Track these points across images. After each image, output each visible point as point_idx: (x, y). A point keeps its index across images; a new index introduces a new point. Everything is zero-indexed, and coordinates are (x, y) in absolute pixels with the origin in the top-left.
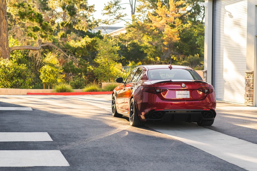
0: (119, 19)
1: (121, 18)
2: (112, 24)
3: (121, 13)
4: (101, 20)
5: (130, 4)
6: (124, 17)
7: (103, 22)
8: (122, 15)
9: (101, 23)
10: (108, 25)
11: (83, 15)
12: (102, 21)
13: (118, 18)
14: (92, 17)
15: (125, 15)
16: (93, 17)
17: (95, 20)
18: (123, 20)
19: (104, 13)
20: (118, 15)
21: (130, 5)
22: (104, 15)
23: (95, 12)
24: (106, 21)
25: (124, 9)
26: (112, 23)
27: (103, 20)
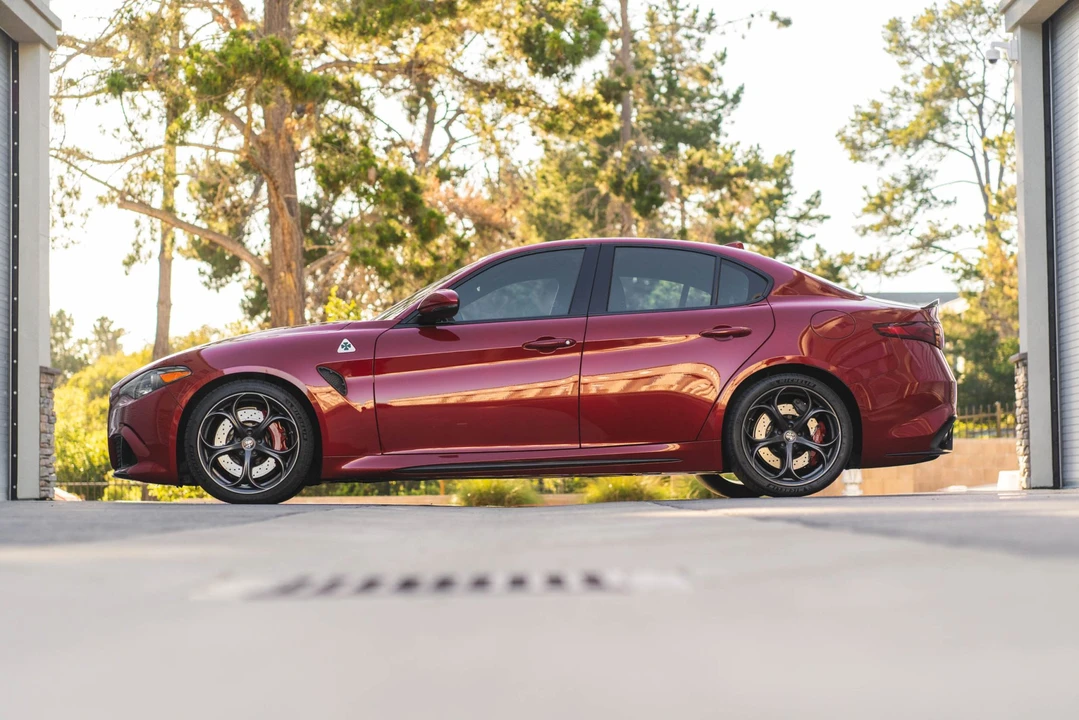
0: (932, 249)
1: (940, 243)
2: (904, 270)
3: (941, 222)
4: (852, 256)
5: (980, 183)
6: (952, 238)
7: (860, 266)
8: (942, 230)
9: (854, 267)
10: (884, 277)
11: (775, 235)
12: (857, 260)
13: (926, 244)
14: (815, 247)
15: (954, 232)
16: (818, 246)
17: (826, 258)
18: (949, 252)
19: (867, 225)
20: (928, 232)
21: (978, 187)
22: (865, 232)
23: (825, 221)
24: (874, 258)
25: (948, 203)
26: (901, 267)
27: (863, 258)
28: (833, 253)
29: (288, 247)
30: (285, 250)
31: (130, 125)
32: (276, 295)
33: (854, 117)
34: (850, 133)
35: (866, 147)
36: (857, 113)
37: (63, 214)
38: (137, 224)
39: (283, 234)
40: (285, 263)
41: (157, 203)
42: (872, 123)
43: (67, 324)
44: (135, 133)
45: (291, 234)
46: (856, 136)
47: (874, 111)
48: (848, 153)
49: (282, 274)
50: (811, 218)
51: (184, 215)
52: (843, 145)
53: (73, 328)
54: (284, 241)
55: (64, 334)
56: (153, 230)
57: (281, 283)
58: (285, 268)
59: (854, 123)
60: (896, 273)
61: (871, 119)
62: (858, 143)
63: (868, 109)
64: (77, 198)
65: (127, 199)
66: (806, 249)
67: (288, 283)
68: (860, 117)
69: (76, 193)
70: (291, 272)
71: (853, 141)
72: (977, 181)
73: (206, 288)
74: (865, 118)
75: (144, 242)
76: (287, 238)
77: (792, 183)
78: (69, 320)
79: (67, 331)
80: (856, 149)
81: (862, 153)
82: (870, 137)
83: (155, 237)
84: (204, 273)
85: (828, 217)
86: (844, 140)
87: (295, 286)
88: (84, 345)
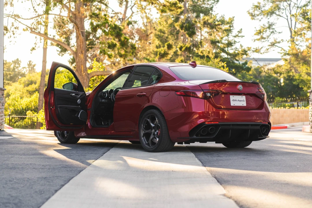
0: (274, 46)
1: (277, 44)
2: (266, 52)
3: (277, 38)
4: (251, 48)
5: (289, 27)
6: (280, 43)
7: (253, 51)
8: (278, 41)
9: (251, 51)
10: (260, 54)
11: (228, 41)
12: (252, 49)
13: (273, 45)
15: (281, 41)
16: (241, 45)
17: (243, 48)
18: (279, 47)
19: (255, 39)
20: (273, 41)
21: (289, 28)
22: (255, 41)
23: (243, 37)
24: (257, 48)
25: (280, 33)
26: (265, 51)
27: (254, 48)
28: (245, 47)
29: (82, 46)
30: (81, 47)
31: (34, 7)
32: (78, 61)
33: (252, 7)
34: (251, 11)
35: (255, 15)
36: (253, 5)
37: (14, 34)
38: (36, 37)
39: (80, 42)
40: (81, 51)
41: (42, 32)
42: (257, 8)
43: (19, 62)
44: (35, 10)
45: (82, 42)
46: (252, 12)
47: (258, 5)
48: (250, 17)
49: (80, 54)
50: (239, 36)
51: (50, 35)
52: (249, 15)
53: (21, 64)
54: (80, 44)
55: (18, 66)
56: (41, 39)
57: (79, 57)
58: (81, 53)
59: (252, 8)
60: (264, 53)
61: (257, 7)
62: (253, 14)
63: (256, 4)
64: (18, 29)
65: (33, 30)
66: (237, 46)
67: (81, 57)
68: (254, 7)
69: (18, 28)
70: (82, 54)
71: (252, 14)
72: (288, 26)
73: (59, 55)
74: (255, 7)
75: (38, 43)
76: (81, 43)
77: (234, 26)
78: (20, 61)
79: (19, 64)
80: (253, 16)
81: (254, 17)
82: (257, 12)
83: (41, 42)
84: (58, 51)
85: (244, 36)
86: (249, 13)
87: (84, 59)
88: (24, 69)
